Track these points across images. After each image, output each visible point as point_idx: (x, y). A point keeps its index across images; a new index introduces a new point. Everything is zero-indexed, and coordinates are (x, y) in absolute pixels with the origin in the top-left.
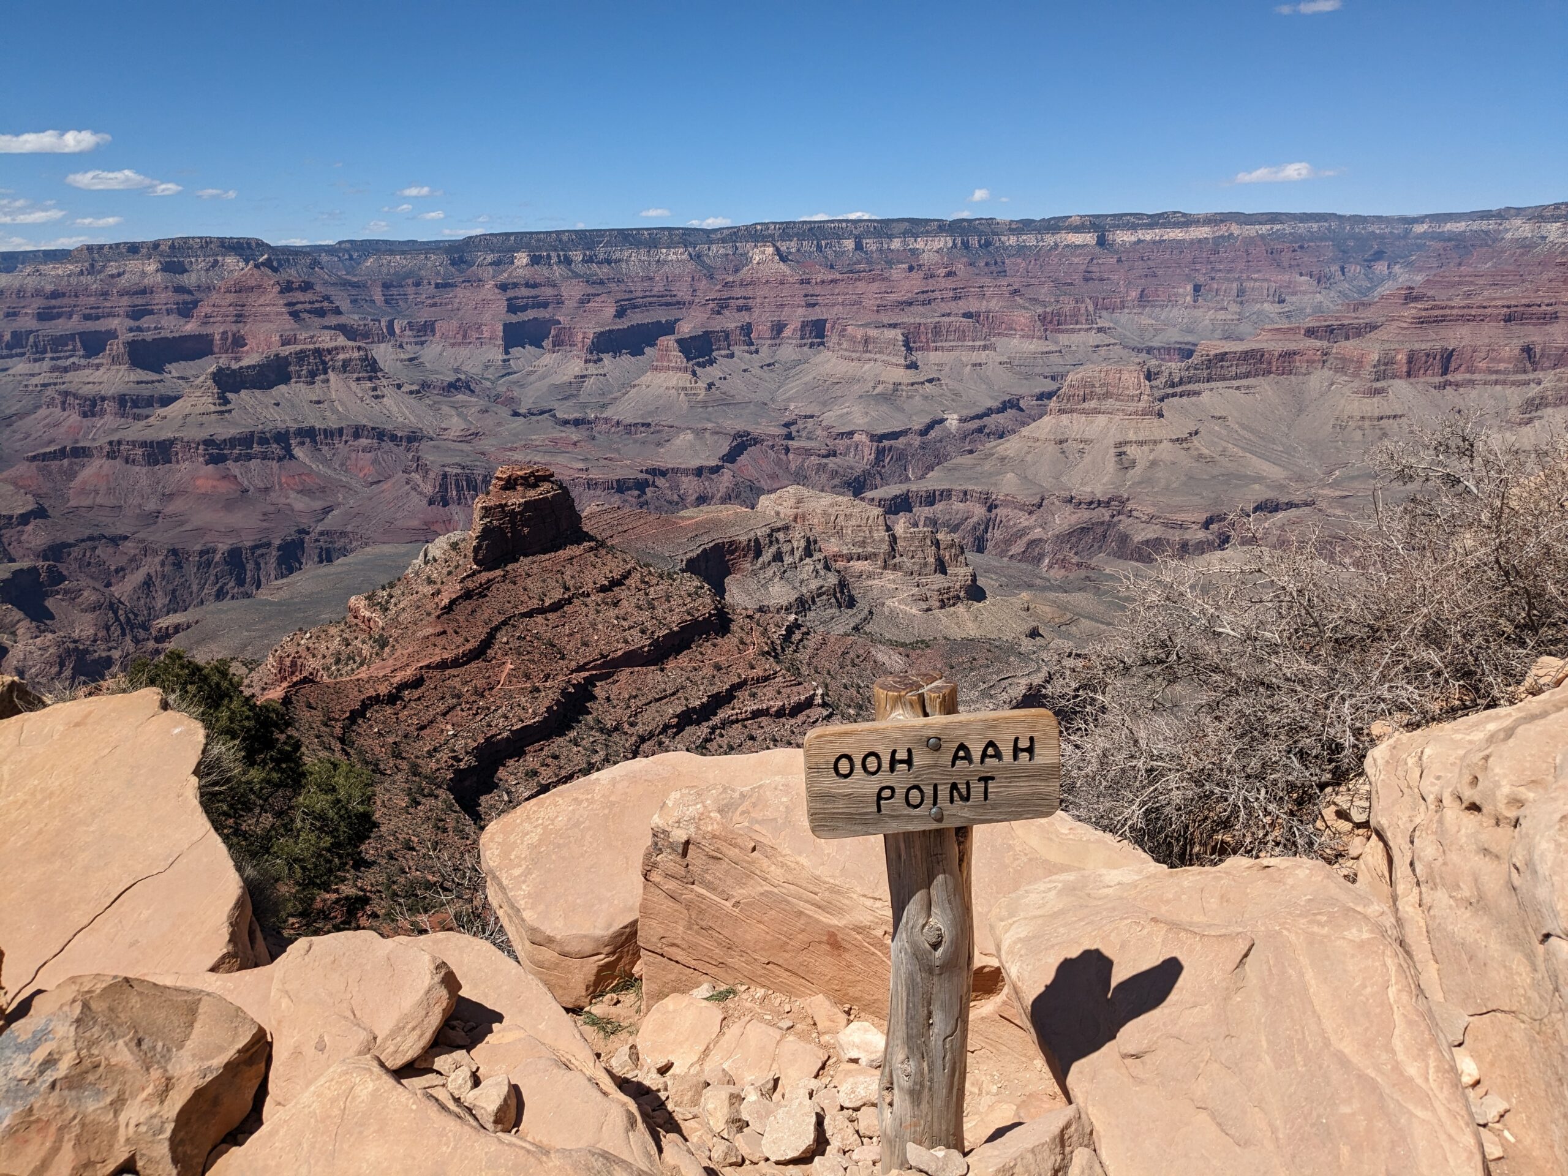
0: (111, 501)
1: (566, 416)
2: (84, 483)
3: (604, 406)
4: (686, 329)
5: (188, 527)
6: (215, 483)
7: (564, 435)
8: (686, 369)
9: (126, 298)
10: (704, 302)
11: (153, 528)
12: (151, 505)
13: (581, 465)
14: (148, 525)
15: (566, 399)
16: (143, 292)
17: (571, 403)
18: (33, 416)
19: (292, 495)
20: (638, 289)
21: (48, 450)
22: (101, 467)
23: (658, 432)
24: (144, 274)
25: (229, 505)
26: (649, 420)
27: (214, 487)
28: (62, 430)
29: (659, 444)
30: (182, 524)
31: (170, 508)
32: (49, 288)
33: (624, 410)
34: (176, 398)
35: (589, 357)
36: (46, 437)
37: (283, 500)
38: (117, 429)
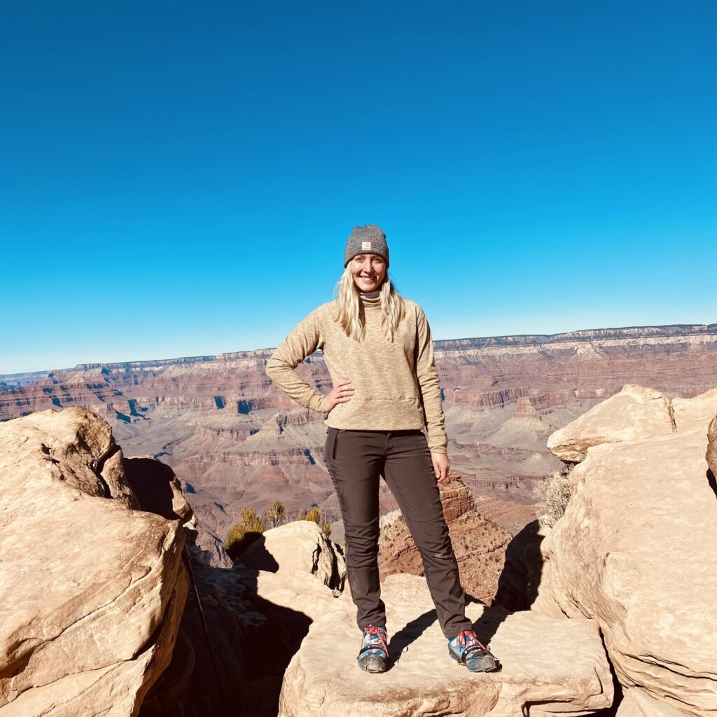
0: (221, 485)
1: (462, 443)
2: (210, 475)
3: (485, 437)
4: (535, 392)
5: (257, 500)
6: (274, 477)
7: (461, 454)
8: (536, 416)
9: (239, 379)
10: (546, 376)
11: (241, 500)
12: (240, 488)
13: (471, 472)
14: (238, 499)
15: (462, 432)
16: (247, 376)
17: (465, 435)
18: (190, 439)
19: (311, 484)
20: (506, 371)
21: (194, 457)
22: (219, 466)
23: (520, 453)
24: (248, 367)
25: (278, 489)
26: (513, 446)
27: (272, 479)
28: (202, 447)
29: (518, 461)
30: (255, 498)
31: (250, 489)
32: (204, 374)
33: (497, 440)
34: (258, 431)
35: (476, 408)
36: (194, 451)
37: (306, 487)
38: (228, 447)
